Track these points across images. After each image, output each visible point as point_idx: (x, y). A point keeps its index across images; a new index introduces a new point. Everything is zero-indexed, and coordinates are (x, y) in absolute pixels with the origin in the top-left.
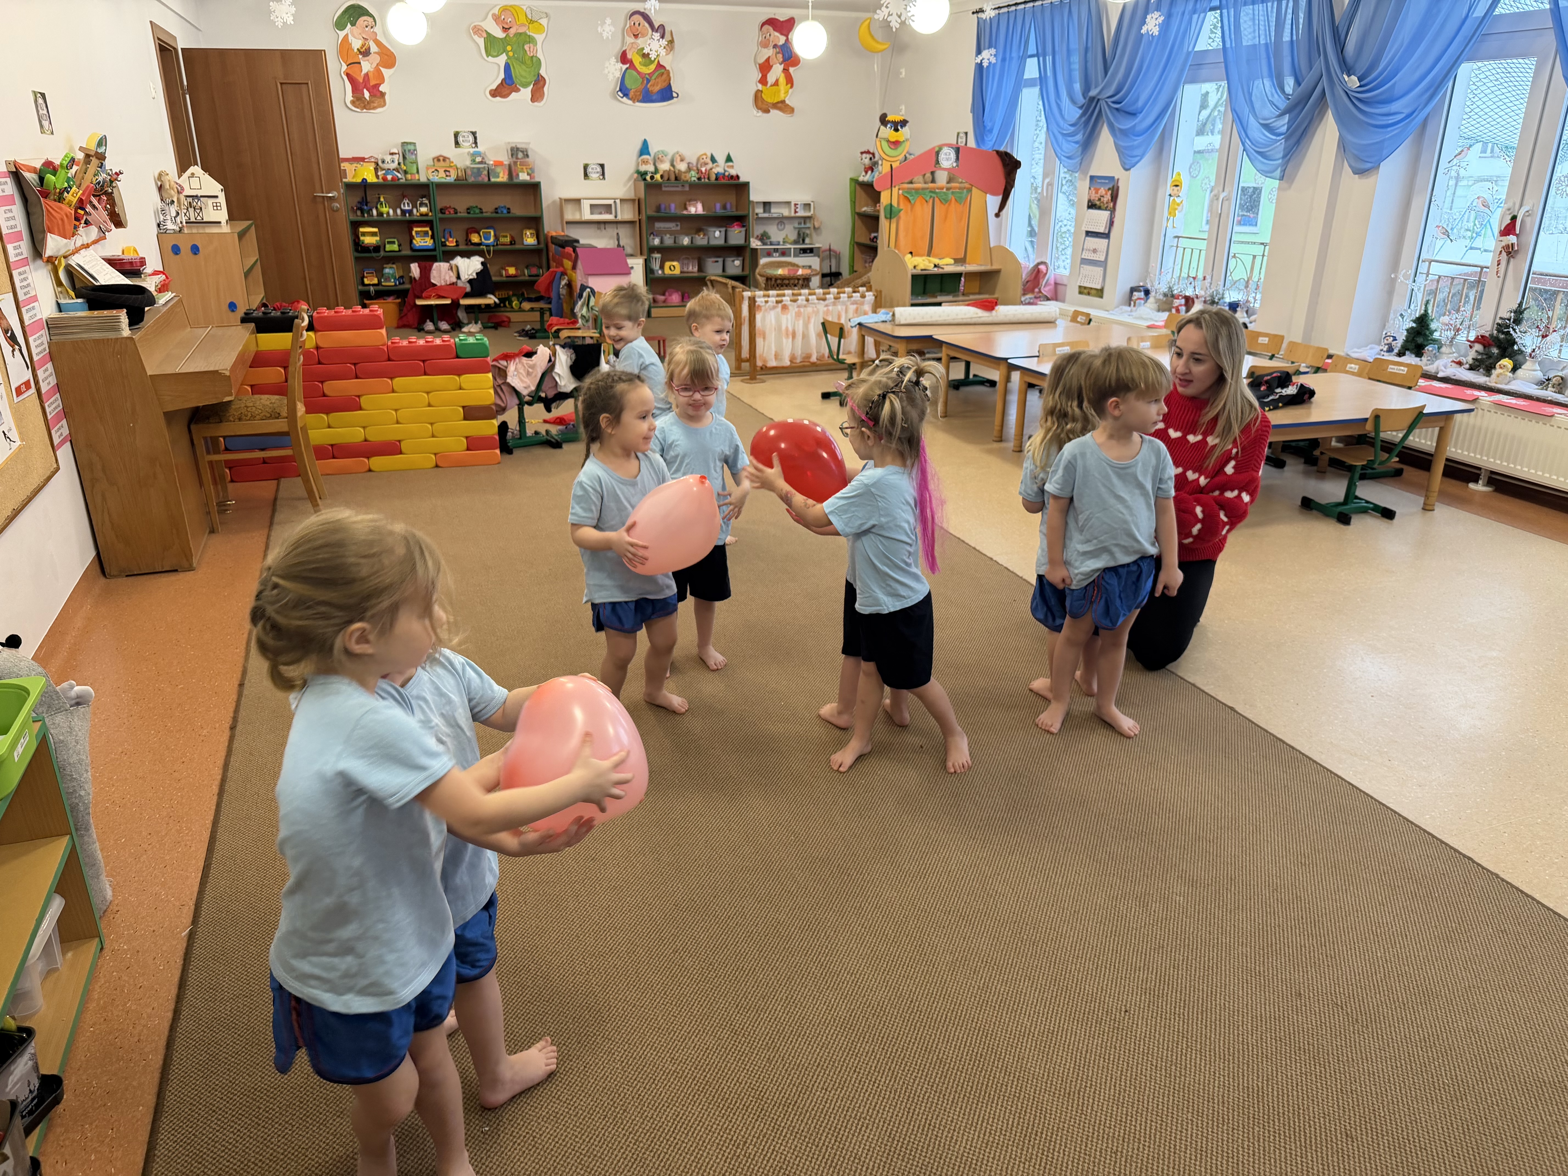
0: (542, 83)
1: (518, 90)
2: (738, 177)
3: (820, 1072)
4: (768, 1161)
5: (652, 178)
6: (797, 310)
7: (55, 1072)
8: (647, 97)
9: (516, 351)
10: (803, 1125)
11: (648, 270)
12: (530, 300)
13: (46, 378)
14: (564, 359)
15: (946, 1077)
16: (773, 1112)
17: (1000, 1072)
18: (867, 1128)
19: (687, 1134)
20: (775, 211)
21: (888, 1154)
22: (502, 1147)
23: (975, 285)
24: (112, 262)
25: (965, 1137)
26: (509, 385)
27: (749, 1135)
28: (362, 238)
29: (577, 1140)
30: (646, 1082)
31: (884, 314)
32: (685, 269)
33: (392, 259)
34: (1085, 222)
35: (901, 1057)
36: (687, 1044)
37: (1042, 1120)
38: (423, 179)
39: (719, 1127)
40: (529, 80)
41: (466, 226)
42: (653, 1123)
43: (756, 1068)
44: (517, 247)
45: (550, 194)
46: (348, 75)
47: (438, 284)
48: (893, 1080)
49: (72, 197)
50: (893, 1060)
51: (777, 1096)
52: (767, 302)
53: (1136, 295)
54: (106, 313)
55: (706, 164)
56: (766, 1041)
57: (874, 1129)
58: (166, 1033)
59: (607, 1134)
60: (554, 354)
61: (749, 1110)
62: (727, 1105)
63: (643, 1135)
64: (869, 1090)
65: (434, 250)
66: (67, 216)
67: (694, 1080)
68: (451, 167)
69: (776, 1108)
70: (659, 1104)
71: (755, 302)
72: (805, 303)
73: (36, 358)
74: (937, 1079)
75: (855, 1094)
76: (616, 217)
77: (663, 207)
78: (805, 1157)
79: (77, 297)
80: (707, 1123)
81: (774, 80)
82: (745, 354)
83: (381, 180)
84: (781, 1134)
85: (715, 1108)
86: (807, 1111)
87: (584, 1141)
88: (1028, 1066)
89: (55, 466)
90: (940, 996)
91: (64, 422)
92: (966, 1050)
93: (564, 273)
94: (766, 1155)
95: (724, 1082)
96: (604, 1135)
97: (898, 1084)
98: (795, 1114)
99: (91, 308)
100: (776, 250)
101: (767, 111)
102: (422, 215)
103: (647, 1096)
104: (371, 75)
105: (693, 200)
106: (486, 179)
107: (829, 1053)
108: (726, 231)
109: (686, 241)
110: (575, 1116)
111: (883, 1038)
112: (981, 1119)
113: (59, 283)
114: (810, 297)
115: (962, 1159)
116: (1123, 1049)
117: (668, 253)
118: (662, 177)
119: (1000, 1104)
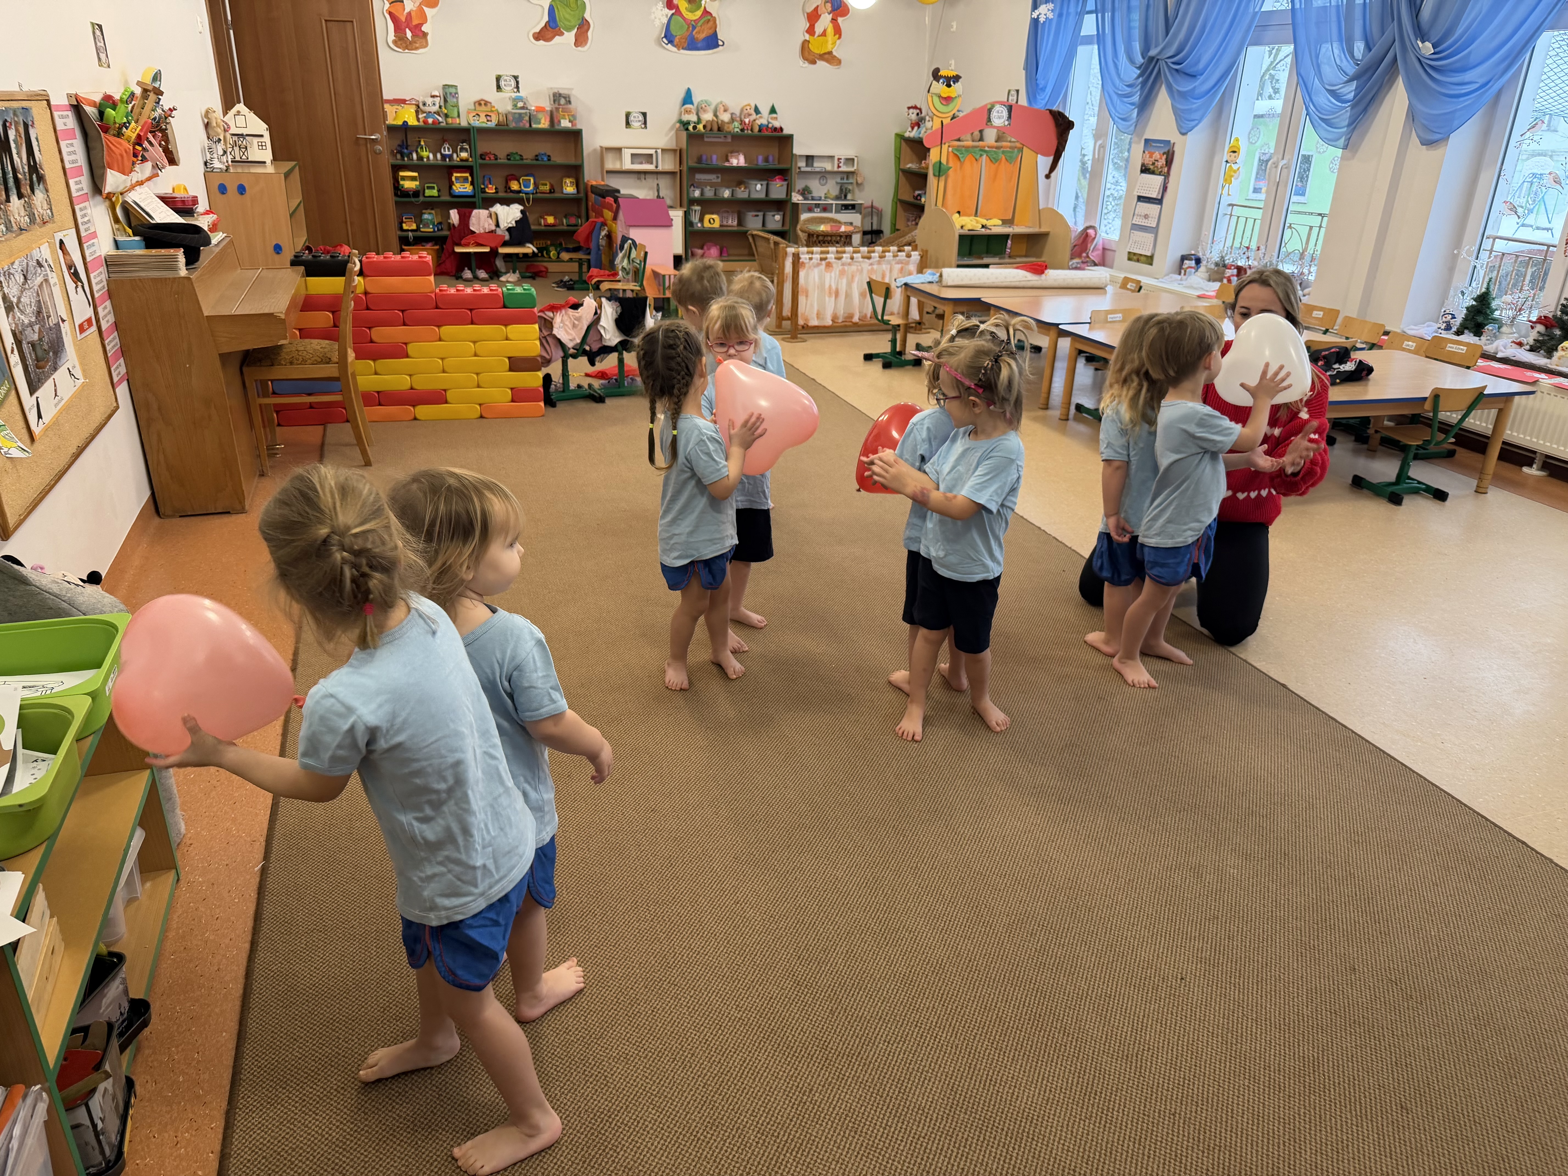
0: (586, 27)
1: (562, 34)
2: (781, 129)
3: (882, 1025)
4: (834, 1109)
5: (695, 128)
6: (841, 267)
7: (141, 997)
8: (692, 45)
9: (562, 302)
10: (867, 1075)
11: (688, 223)
12: (568, 250)
13: (105, 316)
14: (609, 311)
15: (1005, 1035)
16: (838, 1061)
17: (1059, 1033)
18: (929, 1081)
19: (754, 1080)
20: (818, 165)
21: (951, 1107)
22: (575, 1084)
23: (1023, 247)
24: (167, 200)
25: (1026, 1094)
26: (555, 337)
27: (815, 1083)
28: (402, 182)
29: (647, 1081)
30: (713, 1027)
31: (930, 274)
32: (725, 223)
33: (431, 204)
34: (1137, 187)
35: (961, 1014)
36: (751, 992)
37: (1101, 1080)
38: (464, 124)
39: (785, 1075)
40: (573, 23)
41: (506, 173)
42: (721, 1068)
43: (820, 1018)
44: (557, 195)
45: (592, 142)
46: (390, 14)
47: (477, 232)
48: (954, 1036)
49: (131, 133)
50: (953, 1016)
51: (840, 1046)
52: (811, 259)
53: (1187, 263)
54: (163, 251)
55: (750, 115)
56: (829, 992)
57: (937, 1082)
58: (245, 963)
59: (676, 1076)
60: (600, 306)
61: (814, 1059)
62: (792, 1053)
63: (711, 1079)
64: (931, 1044)
65: (473, 196)
66: (126, 151)
67: (759, 1028)
68: (492, 111)
69: (840, 1058)
70: (726, 1049)
71: (799, 258)
72: (850, 260)
73: (97, 295)
74: (997, 1037)
75: (917, 1048)
76: (657, 167)
77: (704, 158)
78: (870, 1106)
79: (135, 235)
80: (773, 1069)
81: (822, 30)
82: (787, 311)
83: (421, 124)
84: (845, 1084)
85: (781, 1055)
86: (870, 1062)
87: (655, 1082)
88: (1087, 1028)
89: (115, 405)
90: (998, 957)
91: (122, 361)
92: (1025, 1010)
93: (604, 224)
94: (831, 1103)
95: (789, 1031)
96: (673, 1077)
97: (959, 1040)
98: (859, 1065)
99: (148, 246)
100: (817, 206)
101: (813, 62)
102: (462, 160)
103: (714, 1042)
104: (413, 14)
105: (735, 152)
106: (527, 125)
107: (890, 1007)
108: (767, 185)
109: (727, 194)
110: (645, 1058)
111: (943, 994)
112: (1041, 1077)
113: (117, 220)
114: (855, 255)
115: (1023, 1114)
116: (1179, 1015)
117: (709, 205)
118: (704, 127)
119: (1059, 1063)
